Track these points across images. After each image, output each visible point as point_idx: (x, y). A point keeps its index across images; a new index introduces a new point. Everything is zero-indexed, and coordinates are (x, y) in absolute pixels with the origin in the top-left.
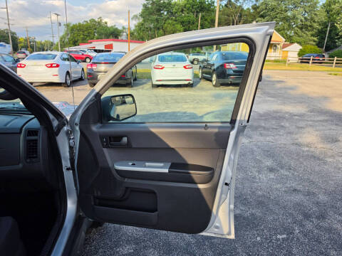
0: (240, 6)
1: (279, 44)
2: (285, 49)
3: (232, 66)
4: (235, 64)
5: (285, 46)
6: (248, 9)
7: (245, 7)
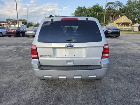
0: (114, 9)
1: (130, 24)
2: (133, 26)
3: (110, 31)
4: (111, 30)
5: (132, 24)
6: (117, 10)
7: (116, 9)
